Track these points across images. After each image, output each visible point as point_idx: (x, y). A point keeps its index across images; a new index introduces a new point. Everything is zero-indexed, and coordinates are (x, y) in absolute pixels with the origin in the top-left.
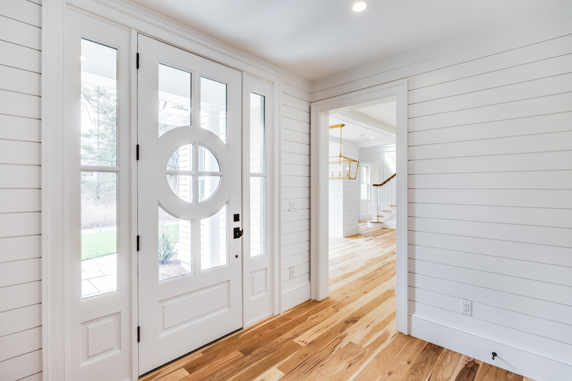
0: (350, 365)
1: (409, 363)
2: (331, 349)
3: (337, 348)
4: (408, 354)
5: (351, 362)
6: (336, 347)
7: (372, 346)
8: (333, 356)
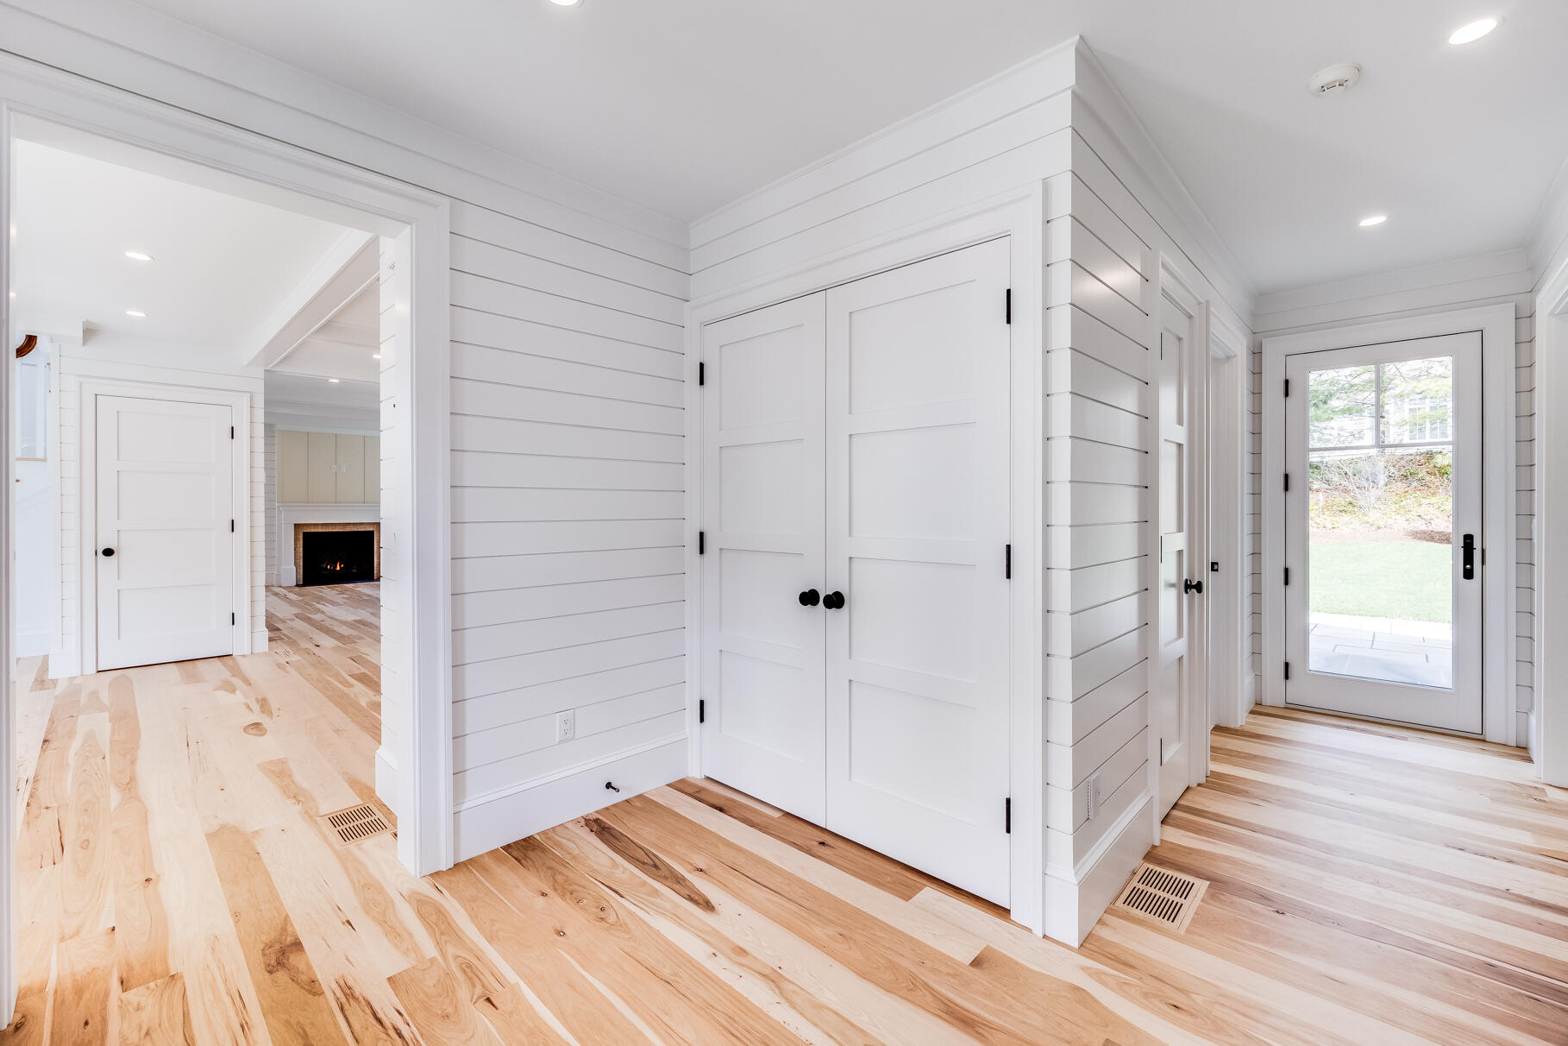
0: (488, 1000)
1: (544, 894)
2: (385, 1036)
3: (389, 1017)
4: (517, 887)
5: (475, 997)
6: (384, 1019)
7: (444, 937)
8: (422, 1034)
